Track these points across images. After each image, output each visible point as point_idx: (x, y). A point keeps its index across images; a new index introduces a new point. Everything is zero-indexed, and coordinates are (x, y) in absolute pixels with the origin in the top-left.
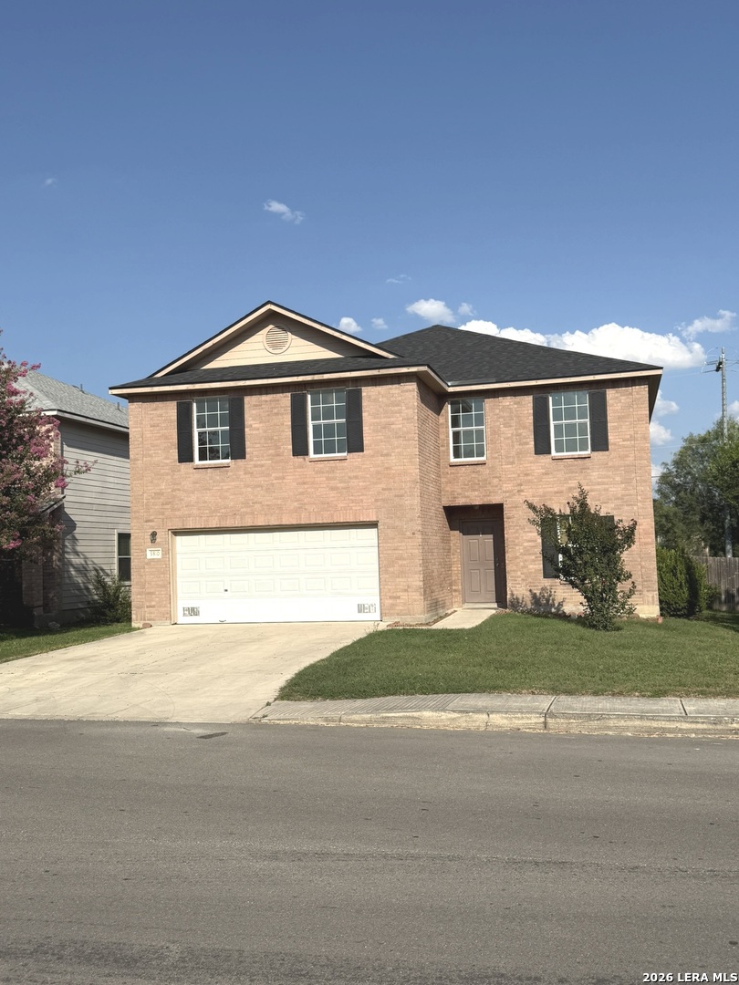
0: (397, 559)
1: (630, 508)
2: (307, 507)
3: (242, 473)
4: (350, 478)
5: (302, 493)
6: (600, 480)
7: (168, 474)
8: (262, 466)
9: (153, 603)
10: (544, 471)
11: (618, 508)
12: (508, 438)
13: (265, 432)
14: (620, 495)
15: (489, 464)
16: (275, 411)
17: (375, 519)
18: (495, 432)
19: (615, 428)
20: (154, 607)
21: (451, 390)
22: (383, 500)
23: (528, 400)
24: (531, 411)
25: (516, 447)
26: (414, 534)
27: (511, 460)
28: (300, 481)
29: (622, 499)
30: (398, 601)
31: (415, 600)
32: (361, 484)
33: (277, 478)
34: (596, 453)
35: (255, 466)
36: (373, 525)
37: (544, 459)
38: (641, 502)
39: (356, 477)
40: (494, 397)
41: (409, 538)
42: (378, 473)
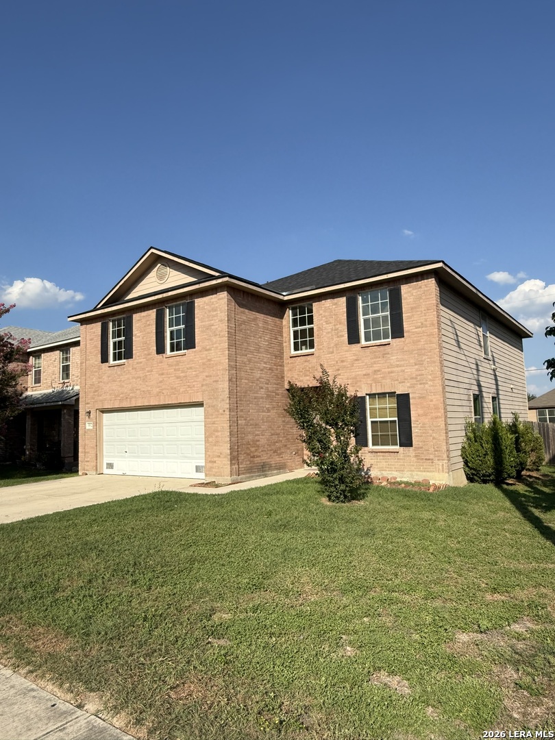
0: (214, 431)
1: (422, 386)
2: (163, 391)
3: (131, 369)
4: (187, 369)
5: (161, 382)
6: (398, 363)
7: (96, 372)
8: (141, 363)
9: (88, 459)
10: (355, 358)
11: (412, 386)
12: (329, 332)
13: (143, 338)
14: (414, 375)
15: (316, 354)
16: (148, 323)
17: (201, 400)
18: (320, 329)
19: (409, 317)
20: (88, 461)
21: (286, 298)
22: (206, 385)
23: (343, 301)
24: (345, 310)
25: (335, 339)
26: (224, 411)
27: (331, 350)
28: (160, 372)
29: (416, 378)
30: (215, 465)
31: (225, 465)
32: (194, 373)
33: (148, 372)
34: (394, 340)
35: (137, 363)
36: (200, 405)
37: (356, 347)
38: (430, 380)
39: (191, 368)
40: (319, 301)
41: (222, 414)
42: (204, 364)
